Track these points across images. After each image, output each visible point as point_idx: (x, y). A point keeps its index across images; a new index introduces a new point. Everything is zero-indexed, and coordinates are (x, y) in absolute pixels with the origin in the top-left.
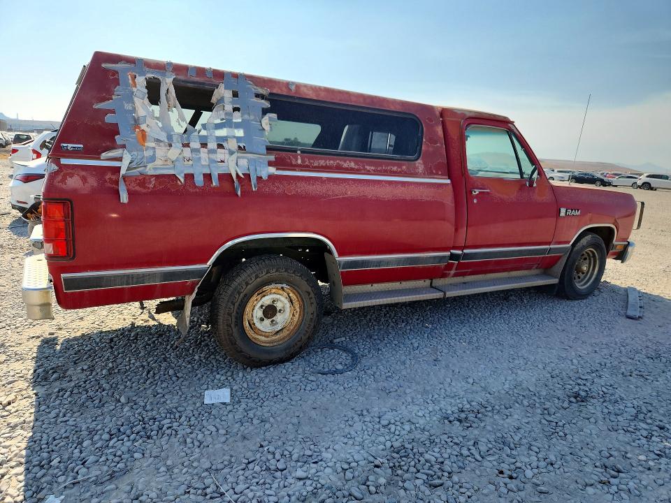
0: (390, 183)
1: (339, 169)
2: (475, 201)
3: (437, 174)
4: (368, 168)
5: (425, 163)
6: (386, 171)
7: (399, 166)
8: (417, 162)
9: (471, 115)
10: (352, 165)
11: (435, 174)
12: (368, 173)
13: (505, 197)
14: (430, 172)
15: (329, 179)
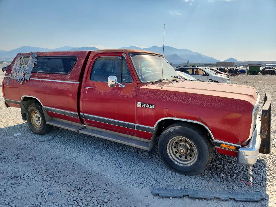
0: (56, 82)
1: (45, 78)
2: (87, 92)
3: (74, 80)
4: (52, 77)
5: (71, 76)
6: (57, 78)
7: (62, 76)
8: (68, 75)
9: (103, 52)
10: (48, 76)
11: (73, 80)
12: (52, 79)
13: (103, 91)
14: (71, 79)
15: (42, 81)
